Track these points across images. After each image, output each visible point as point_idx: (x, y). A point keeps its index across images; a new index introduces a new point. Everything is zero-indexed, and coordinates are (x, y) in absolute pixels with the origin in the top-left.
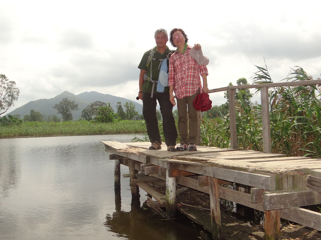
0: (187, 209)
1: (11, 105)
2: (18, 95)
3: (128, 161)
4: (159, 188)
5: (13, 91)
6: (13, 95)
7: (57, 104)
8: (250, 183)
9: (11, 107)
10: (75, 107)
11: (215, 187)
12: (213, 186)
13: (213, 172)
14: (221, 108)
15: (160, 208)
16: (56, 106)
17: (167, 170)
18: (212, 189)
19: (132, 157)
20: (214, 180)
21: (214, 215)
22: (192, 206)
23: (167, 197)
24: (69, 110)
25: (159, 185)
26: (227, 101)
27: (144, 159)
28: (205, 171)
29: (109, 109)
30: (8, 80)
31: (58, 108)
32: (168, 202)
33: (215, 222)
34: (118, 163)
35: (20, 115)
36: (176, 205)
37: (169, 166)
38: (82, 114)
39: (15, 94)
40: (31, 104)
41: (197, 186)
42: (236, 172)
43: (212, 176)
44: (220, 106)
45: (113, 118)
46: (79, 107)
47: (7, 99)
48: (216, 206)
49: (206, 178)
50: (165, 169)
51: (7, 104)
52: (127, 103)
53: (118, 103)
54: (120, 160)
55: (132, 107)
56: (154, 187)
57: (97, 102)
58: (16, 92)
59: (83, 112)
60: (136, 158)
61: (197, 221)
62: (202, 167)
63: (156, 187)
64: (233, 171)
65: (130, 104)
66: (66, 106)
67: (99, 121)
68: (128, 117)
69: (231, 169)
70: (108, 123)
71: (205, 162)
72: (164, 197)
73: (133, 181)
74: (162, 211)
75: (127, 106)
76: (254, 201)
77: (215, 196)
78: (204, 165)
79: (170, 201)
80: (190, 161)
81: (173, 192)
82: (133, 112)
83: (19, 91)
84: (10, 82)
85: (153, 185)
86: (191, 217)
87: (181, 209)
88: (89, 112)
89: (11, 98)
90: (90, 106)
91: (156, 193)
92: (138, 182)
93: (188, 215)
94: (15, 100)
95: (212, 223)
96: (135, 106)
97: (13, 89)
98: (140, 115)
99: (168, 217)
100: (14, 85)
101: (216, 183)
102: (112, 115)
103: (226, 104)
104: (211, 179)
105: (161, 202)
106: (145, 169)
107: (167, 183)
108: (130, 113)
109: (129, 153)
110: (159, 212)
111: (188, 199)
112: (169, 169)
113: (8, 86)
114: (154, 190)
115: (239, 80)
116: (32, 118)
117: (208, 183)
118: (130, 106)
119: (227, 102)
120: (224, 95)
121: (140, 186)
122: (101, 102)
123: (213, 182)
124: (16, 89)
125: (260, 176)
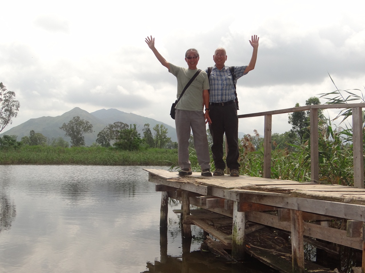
0: (258, 252)
1: (8, 122)
2: (17, 109)
3: (182, 193)
4: (220, 227)
5: (11, 105)
6: (11, 109)
7: (65, 124)
8: (345, 215)
9: (7, 125)
10: (88, 128)
11: (299, 222)
12: (297, 221)
13: (298, 204)
14: (283, 137)
15: (224, 250)
16: (64, 127)
17: (234, 202)
18: (295, 225)
19: (187, 187)
20: (298, 214)
21: (296, 256)
22: (263, 249)
23: (234, 235)
24: (81, 133)
25: (220, 224)
26: (292, 127)
27: (205, 190)
28: (287, 203)
29: (134, 133)
30: (6, 90)
31: (66, 129)
32: (234, 242)
33: (297, 265)
34: (166, 197)
35: (17, 137)
36: (245, 247)
37: (238, 198)
38: (98, 138)
39: (14, 109)
40: (31, 122)
41: (274, 222)
42: (328, 203)
43: (296, 208)
44: (282, 135)
45: (139, 145)
46: (93, 129)
47: (4, 115)
48: (299, 244)
49: (288, 211)
50: (233, 202)
51: (3, 122)
52: (157, 126)
53: (146, 125)
54: (168, 193)
55: (164, 132)
56: (213, 225)
57: (118, 122)
58: (15, 106)
59: (98, 135)
60: (194, 189)
61: (272, 265)
62: (283, 198)
63: (217, 226)
64: (324, 202)
65: (161, 127)
66: (77, 127)
67: (121, 148)
68: (158, 145)
69: (322, 199)
70: (133, 151)
71: (287, 193)
72: (229, 236)
73: (188, 217)
74: (227, 253)
75: (157, 129)
76: (351, 235)
77: (299, 233)
78: (287, 195)
79: (237, 241)
80: (268, 191)
81: (241, 230)
82: (165, 138)
83: (19, 104)
84: (8, 93)
85: (213, 224)
86: (264, 261)
87: (251, 252)
88: (106, 136)
89: (8, 113)
90: (109, 128)
91: (217, 232)
92: (193, 219)
93: (260, 258)
94: (13, 116)
95: (293, 266)
96: (167, 130)
97: (12, 102)
98: (173, 143)
99: (235, 260)
100: (13, 97)
101: (300, 218)
102: (138, 141)
103: (291, 132)
104: (293, 213)
105: (225, 242)
106: (207, 202)
107: (234, 219)
108: (161, 140)
109: (183, 183)
110: (222, 254)
111: (258, 242)
112: (238, 202)
113: (5, 97)
114: (215, 229)
115: (309, 100)
116: (32, 140)
117: (290, 218)
118: (161, 131)
119: (292, 129)
120: (288, 120)
121: (197, 223)
122: (123, 124)
123: (296, 216)
124: (16, 103)
125: (359, 206)
